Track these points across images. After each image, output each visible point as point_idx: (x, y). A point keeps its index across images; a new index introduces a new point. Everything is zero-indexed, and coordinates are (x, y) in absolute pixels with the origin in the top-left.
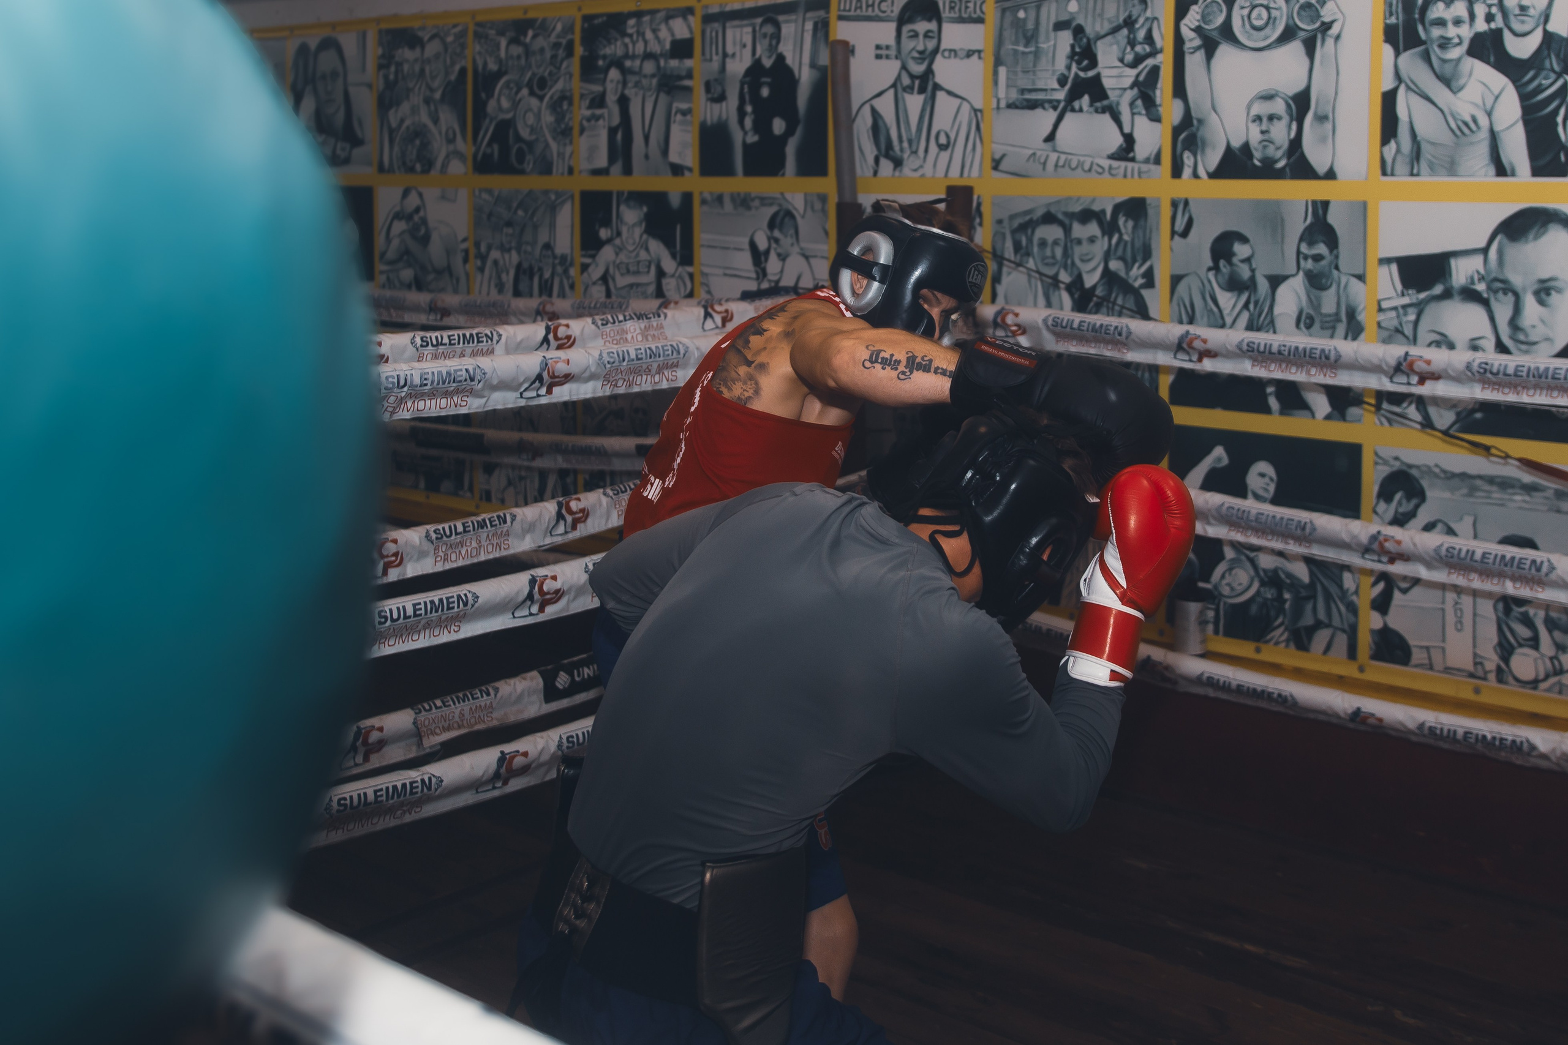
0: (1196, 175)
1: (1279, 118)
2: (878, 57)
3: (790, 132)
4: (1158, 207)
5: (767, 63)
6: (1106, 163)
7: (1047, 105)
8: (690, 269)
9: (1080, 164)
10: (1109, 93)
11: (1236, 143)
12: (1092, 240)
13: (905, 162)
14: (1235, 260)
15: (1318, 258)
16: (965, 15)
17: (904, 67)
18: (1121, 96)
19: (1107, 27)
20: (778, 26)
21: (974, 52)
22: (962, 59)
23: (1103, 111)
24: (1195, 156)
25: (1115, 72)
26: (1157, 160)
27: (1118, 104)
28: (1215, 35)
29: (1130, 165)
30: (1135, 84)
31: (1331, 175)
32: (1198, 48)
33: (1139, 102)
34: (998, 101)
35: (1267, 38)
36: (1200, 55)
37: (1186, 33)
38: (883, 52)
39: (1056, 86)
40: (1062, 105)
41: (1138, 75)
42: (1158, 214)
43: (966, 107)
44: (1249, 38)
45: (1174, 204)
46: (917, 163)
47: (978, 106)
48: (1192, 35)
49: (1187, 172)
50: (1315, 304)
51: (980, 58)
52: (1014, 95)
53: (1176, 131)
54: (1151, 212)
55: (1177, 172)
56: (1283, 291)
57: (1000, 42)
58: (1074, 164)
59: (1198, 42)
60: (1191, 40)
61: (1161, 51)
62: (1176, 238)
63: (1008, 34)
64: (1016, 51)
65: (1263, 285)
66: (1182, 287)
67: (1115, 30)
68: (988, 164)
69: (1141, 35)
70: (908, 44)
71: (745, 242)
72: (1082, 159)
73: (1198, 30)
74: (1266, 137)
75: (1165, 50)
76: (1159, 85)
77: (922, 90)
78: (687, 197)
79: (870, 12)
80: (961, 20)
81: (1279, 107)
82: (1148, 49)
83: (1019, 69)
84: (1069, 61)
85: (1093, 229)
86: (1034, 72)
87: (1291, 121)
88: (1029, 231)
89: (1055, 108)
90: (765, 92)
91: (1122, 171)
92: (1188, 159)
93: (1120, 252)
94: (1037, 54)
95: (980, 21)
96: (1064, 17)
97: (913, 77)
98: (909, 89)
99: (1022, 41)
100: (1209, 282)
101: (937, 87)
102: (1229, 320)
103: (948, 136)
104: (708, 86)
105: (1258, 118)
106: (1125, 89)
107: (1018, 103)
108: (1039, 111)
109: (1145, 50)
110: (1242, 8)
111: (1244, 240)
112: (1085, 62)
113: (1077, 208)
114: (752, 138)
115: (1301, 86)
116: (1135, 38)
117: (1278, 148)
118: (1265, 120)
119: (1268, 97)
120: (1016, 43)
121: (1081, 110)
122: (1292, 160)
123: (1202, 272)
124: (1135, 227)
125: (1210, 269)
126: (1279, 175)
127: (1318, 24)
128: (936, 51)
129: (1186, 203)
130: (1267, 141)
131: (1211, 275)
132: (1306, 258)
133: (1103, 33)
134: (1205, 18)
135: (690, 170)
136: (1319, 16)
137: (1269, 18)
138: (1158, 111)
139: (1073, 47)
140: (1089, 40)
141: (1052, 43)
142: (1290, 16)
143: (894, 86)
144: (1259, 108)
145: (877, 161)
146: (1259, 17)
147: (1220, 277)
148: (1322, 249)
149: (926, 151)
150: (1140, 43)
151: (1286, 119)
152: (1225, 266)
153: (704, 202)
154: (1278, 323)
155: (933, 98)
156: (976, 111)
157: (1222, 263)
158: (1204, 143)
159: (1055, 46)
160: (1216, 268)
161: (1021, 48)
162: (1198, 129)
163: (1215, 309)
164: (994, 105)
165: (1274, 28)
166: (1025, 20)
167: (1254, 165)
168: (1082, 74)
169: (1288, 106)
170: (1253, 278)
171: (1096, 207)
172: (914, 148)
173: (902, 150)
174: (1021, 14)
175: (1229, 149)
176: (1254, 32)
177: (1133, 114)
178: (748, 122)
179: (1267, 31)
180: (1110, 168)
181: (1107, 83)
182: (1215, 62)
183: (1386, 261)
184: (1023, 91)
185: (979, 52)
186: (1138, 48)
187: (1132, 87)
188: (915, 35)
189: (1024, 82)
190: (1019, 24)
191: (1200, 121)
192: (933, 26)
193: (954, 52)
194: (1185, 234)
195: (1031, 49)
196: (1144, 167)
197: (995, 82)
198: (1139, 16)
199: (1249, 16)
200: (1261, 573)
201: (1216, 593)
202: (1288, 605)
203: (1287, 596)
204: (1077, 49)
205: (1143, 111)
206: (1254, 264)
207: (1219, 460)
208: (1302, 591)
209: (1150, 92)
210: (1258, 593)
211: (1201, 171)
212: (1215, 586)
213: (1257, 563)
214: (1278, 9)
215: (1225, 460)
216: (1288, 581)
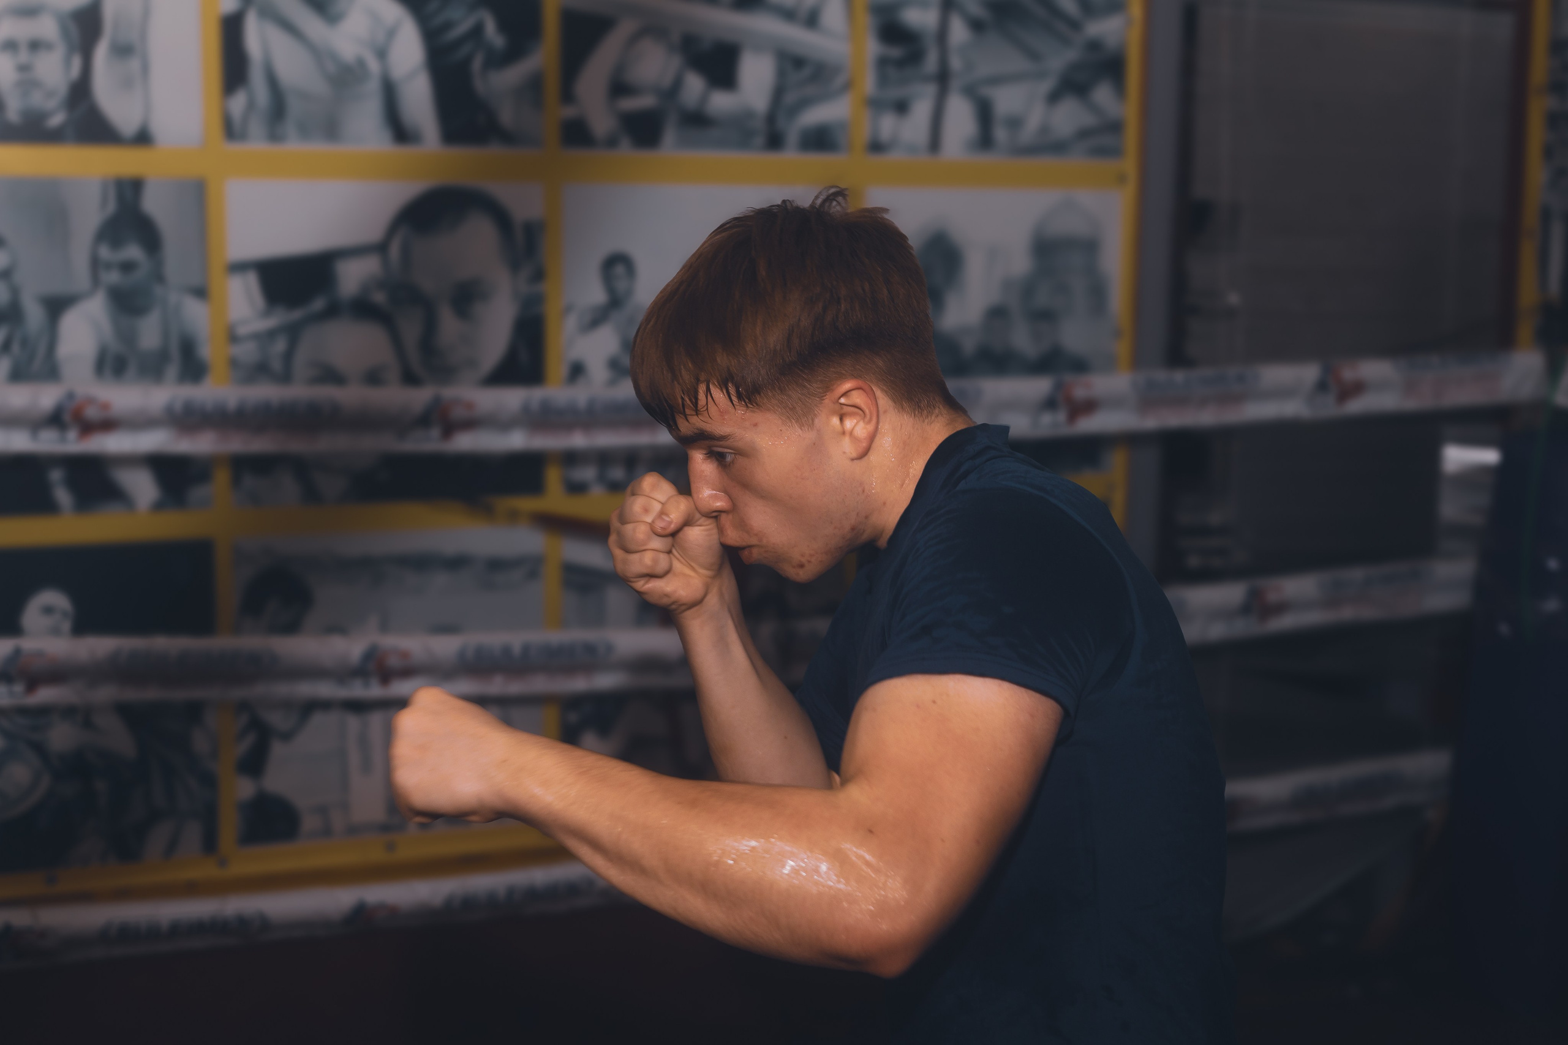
1: (48, 47)
31: (143, 139)
50: (127, 337)
56: (70, 320)
65: (34, 314)
74: (26, 76)
87: (70, 51)
105: (11, 45)
117: (48, 95)
118: (23, 49)
122: (76, 113)
132: (108, 266)
144: (9, 29)
151: (61, 48)
154: (64, 371)
167: (9, 122)
169: (64, 28)
170: (15, 305)
183: (238, 267)
200: (55, 762)
202: (102, 799)
203: (101, 786)
206: (17, 280)
208: (126, 772)
210: (50, 793)
213: (46, 747)
216: (102, 763)
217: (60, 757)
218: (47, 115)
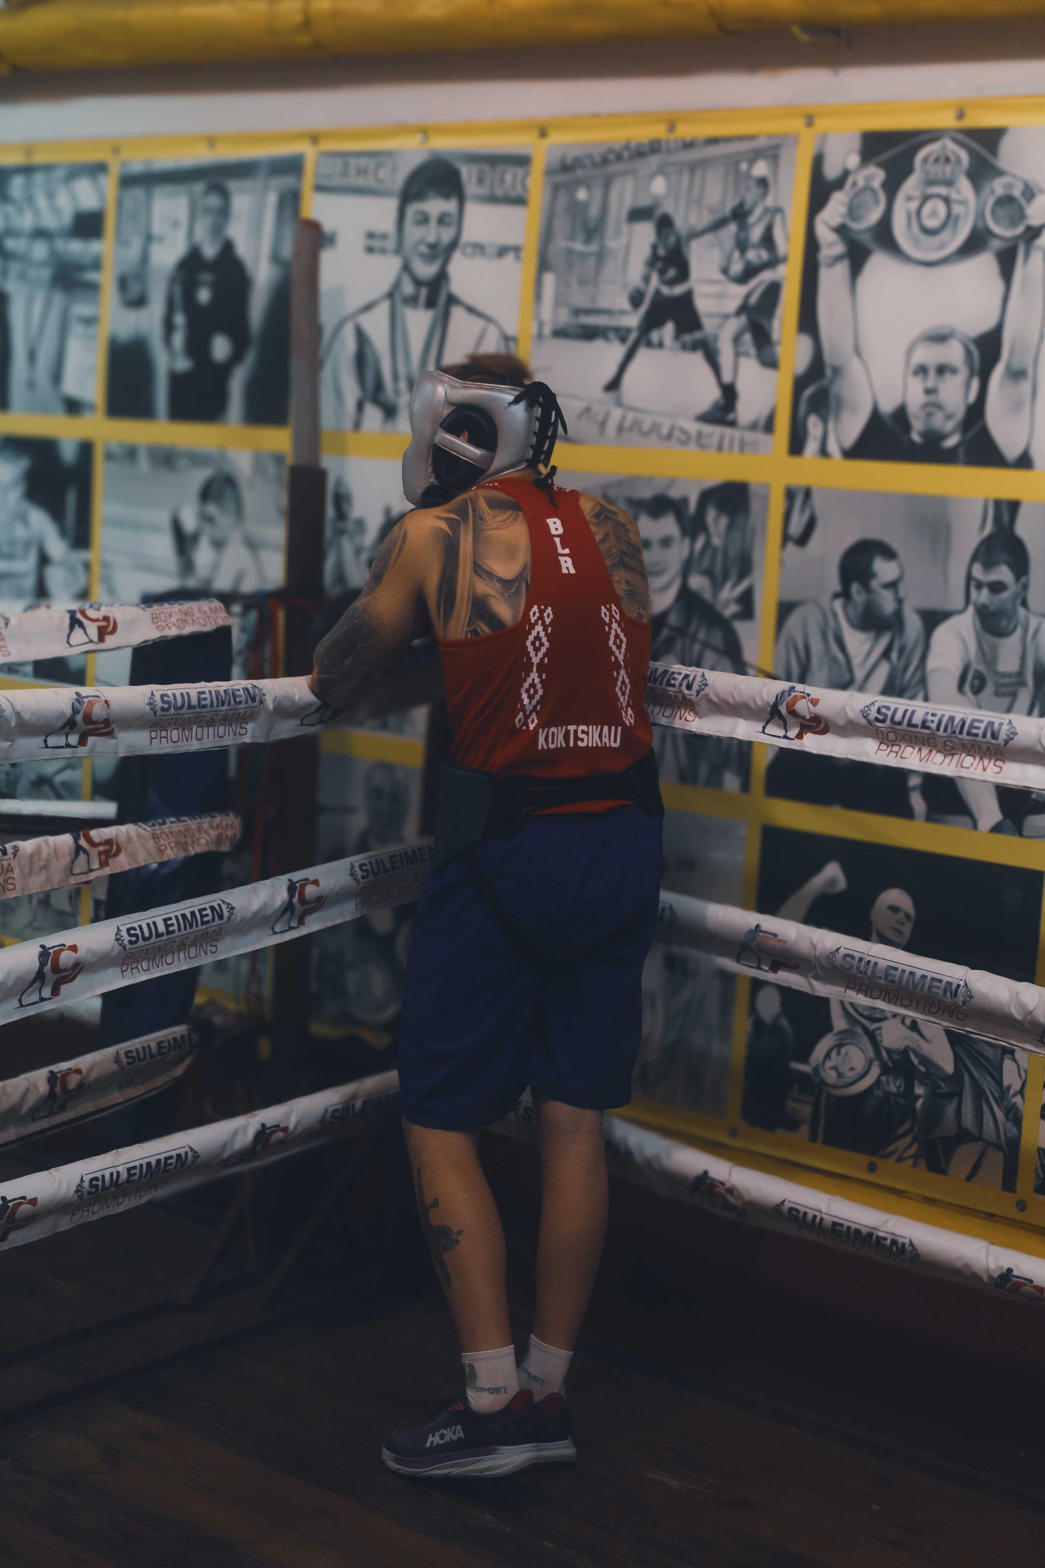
0: (824, 452)
1: (954, 371)
2: (370, 250)
3: (237, 356)
4: (765, 498)
5: (210, 251)
6: (693, 427)
7: (612, 335)
8: (82, 555)
9: (655, 428)
10: (705, 321)
11: (887, 407)
12: (666, 542)
14: (875, 584)
15: (996, 587)
16: (499, 192)
17: (406, 268)
18: (720, 326)
19: (705, 219)
20: (225, 195)
21: (509, 249)
22: (491, 258)
23: (694, 347)
24: (825, 420)
25: (714, 289)
26: (769, 426)
27: (716, 338)
28: (866, 239)
29: (728, 432)
30: (744, 308)
31: (1024, 462)
32: (838, 259)
33: (748, 338)
34: (541, 325)
35: (942, 246)
36: (842, 269)
37: (825, 234)
38: (377, 243)
39: (625, 305)
40: (633, 336)
41: (748, 296)
42: (765, 509)
43: (493, 335)
44: (917, 244)
45: (790, 494)
47: (511, 330)
48: (833, 237)
49: (812, 446)
50: (989, 657)
51: (517, 258)
52: (564, 318)
53: (800, 384)
54: (755, 505)
55: (796, 446)
56: (942, 634)
57: (547, 236)
58: (646, 426)
59: (839, 248)
60: (831, 245)
61: (784, 260)
62: (791, 547)
63: (561, 224)
64: (570, 252)
65: (913, 624)
66: (793, 621)
67: (718, 225)
69: (756, 233)
70: (414, 233)
71: (163, 519)
72: (658, 419)
73: (842, 230)
74: (932, 398)
75: (791, 258)
76: (779, 313)
77: (431, 303)
78: (86, 449)
79: (361, 182)
80: (493, 199)
81: (954, 353)
82: (764, 255)
83: (574, 278)
84: (647, 270)
85: (668, 525)
86: (596, 284)
87: (972, 376)
89: (623, 340)
90: (204, 296)
91: (715, 441)
92: (814, 426)
93: (706, 563)
94: (601, 256)
95: (520, 201)
96: (644, 201)
97: (418, 283)
98: (411, 301)
99: (581, 236)
100: (835, 615)
101: (452, 300)
102: (859, 674)
104: (123, 283)
105: (922, 370)
106: (726, 317)
107: (569, 330)
108: (599, 345)
109: (759, 256)
110: (909, 199)
111: (889, 553)
113: (646, 493)
114: (183, 364)
115: (987, 324)
116: (747, 238)
117: (949, 417)
118: (932, 373)
119: (939, 338)
120: (572, 237)
121: (661, 345)
122: (970, 435)
123: (825, 599)
124: (730, 527)
125: (836, 596)
126: (947, 457)
127: (1020, 230)
128: (454, 245)
129: (808, 493)
130: (933, 406)
131: (838, 604)
132: (980, 586)
133: (699, 227)
134: (853, 211)
135: (91, 407)
136: (1022, 216)
137: (949, 216)
138: (774, 352)
139: (654, 248)
140: (678, 240)
141: (623, 240)
142: (980, 215)
143: (391, 295)
144: (924, 355)
145: (360, 407)
146: (934, 214)
147: (851, 610)
148: (1003, 574)
150: (755, 247)
151: (963, 373)
152: (859, 593)
153: (109, 456)
154: (933, 683)
156: (507, 339)
157: (855, 587)
158: (839, 404)
159: (628, 246)
160: (845, 594)
161: (578, 246)
162: (832, 382)
163: (840, 657)
165: (955, 233)
166: (586, 205)
167: (912, 443)
168: (666, 291)
169: (968, 354)
170: (898, 614)
171: (675, 493)
173: (397, 392)
174: (582, 194)
175: (875, 416)
176: (925, 239)
177: (738, 355)
178: (179, 339)
179: (945, 235)
180: (699, 435)
181: (702, 305)
182: (863, 279)
184: (577, 312)
185: (517, 249)
186: (752, 255)
187: (738, 313)
188: (424, 219)
189: (580, 298)
190: (576, 210)
191: (837, 371)
192: (450, 206)
193: (479, 248)
194: (803, 540)
195: (593, 248)
196: (749, 436)
197: (538, 296)
198: (755, 205)
199: (919, 212)
200: (884, 1054)
201: (817, 1080)
202: (919, 1104)
203: (919, 1090)
204: (661, 252)
205: (752, 351)
206: (902, 591)
207: (832, 882)
208: (942, 1084)
209: (764, 322)
210: (877, 1083)
211: (833, 447)
212: (816, 1070)
213: (878, 1039)
214: (963, 202)
215: (842, 883)
216: (922, 1069)
217: (888, 1051)
218: (944, 437)
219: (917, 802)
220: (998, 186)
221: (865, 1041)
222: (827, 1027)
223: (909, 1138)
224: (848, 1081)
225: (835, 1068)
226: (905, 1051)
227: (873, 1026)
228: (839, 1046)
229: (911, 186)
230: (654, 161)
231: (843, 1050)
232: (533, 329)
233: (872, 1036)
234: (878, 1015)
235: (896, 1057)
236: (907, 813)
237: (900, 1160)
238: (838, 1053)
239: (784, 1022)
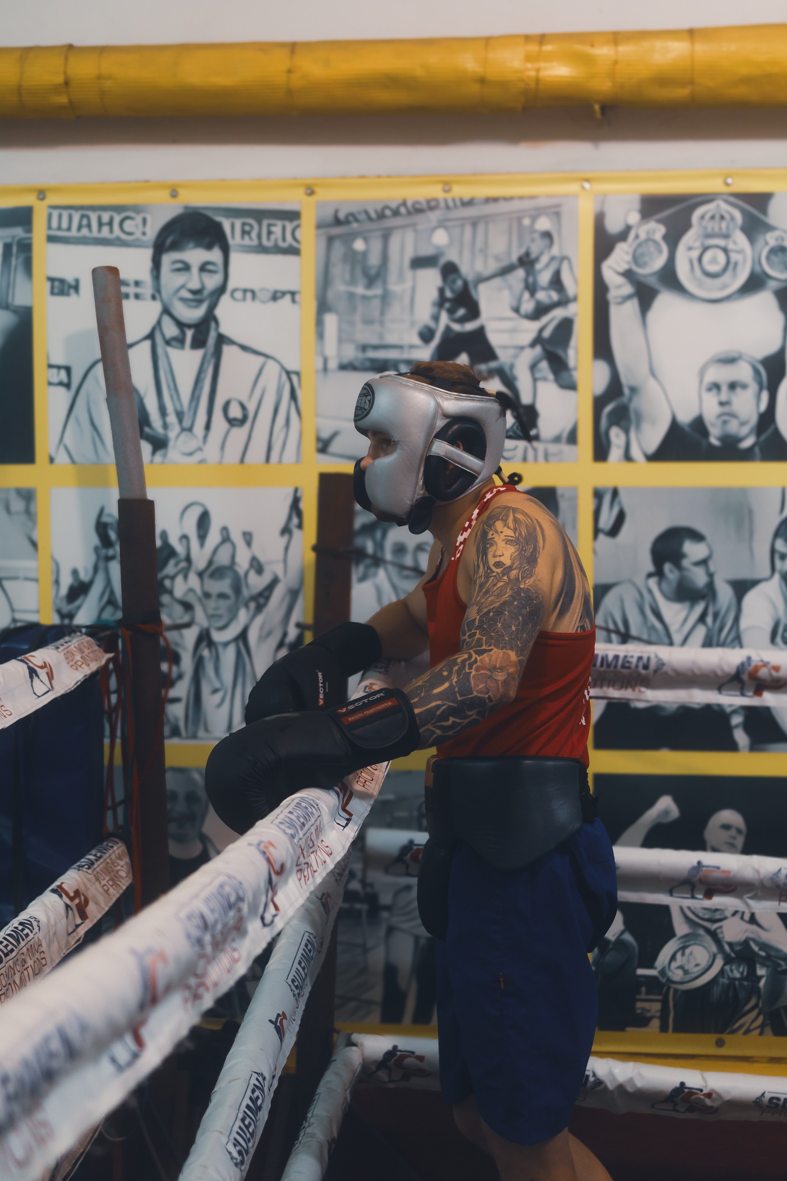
0: (628, 457)
1: (744, 386)
4: (574, 499)
10: (499, 352)
11: (685, 418)
13: (171, 444)
14: (685, 563)
16: (267, 244)
17: (166, 311)
18: (516, 356)
19: (493, 266)
21: (284, 293)
22: (264, 302)
24: (627, 432)
25: (506, 325)
26: (572, 438)
27: (512, 367)
28: (653, 282)
29: (531, 445)
30: (538, 340)
32: (629, 297)
33: (544, 365)
34: (325, 361)
35: (724, 287)
36: (632, 306)
37: (611, 278)
39: (416, 340)
41: (541, 330)
42: (574, 508)
43: (272, 371)
44: (701, 285)
45: (598, 494)
46: (193, 444)
47: (291, 366)
48: (621, 280)
49: (616, 453)
51: (294, 301)
52: (350, 353)
53: (599, 403)
54: (565, 503)
55: (601, 455)
56: (751, 598)
57: (325, 282)
59: (628, 289)
60: (619, 287)
61: (575, 299)
62: (601, 537)
63: (339, 271)
64: (351, 296)
65: (725, 593)
66: (610, 599)
67: (506, 271)
68: (310, 445)
69: (545, 278)
70: (173, 280)
73: (628, 275)
74: (726, 409)
75: (581, 298)
76: (573, 342)
77: (198, 343)
79: (105, 234)
80: (261, 249)
81: (743, 372)
82: (555, 296)
83: (358, 317)
84: (435, 310)
86: (382, 323)
87: (761, 388)
88: (378, 534)
91: (520, 452)
92: (616, 436)
94: (385, 299)
95: (293, 251)
96: (427, 251)
97: (182, 325)
98: (176, 342)
99: (362, 281)
100: (650, 591)
101: (222, 340)
102: (677, 638)
103: (243, 407)
105: (716, 387)
106: (522, 348)
107: (357, 364)
109: (550, 297)
110: (690, 249)
111: (697, 537)
112: (461, 312)
116: (535, 283)
117: (743, 424)
118: (724, 389)
119: (730, 360)
120: (353, 281)
122: (763, 437)
123: (640, 579)
125: (650, 575)
126: (746, 456)
128: (221, 290)
129: (615, 493)
130: (727, 415)
131: (653, 583)
132: (782, 557)
133: (487, 273)
134: (637, 259)
137: (728, 262)
138: (571, 376)
139: (441, 291)
140: (466, 284)
141: (409, 284)
142: (757, 262)
143: (151, 336)
144: (714, 374)
146: (714, 260)
147: (665, 586)
149: (208, 427)
150: (543, 289)
151: (753, 387)
152: (671, 571)
154: (746, 638)
155: (218, 354)
156: (288, 373)
157: (667, 567)
158: (639, 418)
159: (413, 289)
160: (659, 573)
161: (360, 290)
162: (630, 399)
163: (658, 625)
164: (320, 364)
165: (735, 275)
166: (365, 255)
167: (711, 446)
168: (457, 327)
169: (756, 372)
170: (710, 586)
172: (187, 423)
173: (165, 426)
174: (359, 245)
175: (675, 427)
176: (708, 281)
177: (535, 380)
179: (726, 278)
181: (495, 338)
182: (653, 314)
184: (364, 348)
185: (293, 294)
186: (541, 296)
187: (533, 345)
188: (186, 268)
189: (365, 336)
190: (354, 258)
191: (634, 390)
192: (215, 255)
193: (250, 293)
194: (614, 531)
195: (377, 291)
196: (553, 448)
197: (320, 335)
198: (541, 254)
199: (700, 259)
200: (727, 948)
201: (664, 980)
202: (762, 983)
203: (761, 971)
204: (449, 294)
205: (551, 376)
206: (712, 567)
207: (666, 812)
208: (782, 963)
209: (561, 353)
210: (722, 972)
211: (636, 452)
212: (663, 972)
213: (720, 936)
214: (740, 252)
215: (675, 812)
216: (763, 954)
217: (730, 944)
218: (740, 440)
219: (741, 737)
220: (771, 239)
221: (708, 939)
222: (671, 934)
223: (756, 1012)
224: (693, 976)
225: (681, 967)
226: (746, 943)
227: (713, 927)
228: (683, 948)
229: (690, 238)
230: (433, 217)
231: (687, 951)
232: (319, 364)
233: (714, 935)
234: (717, 916)
235: (738, 948)
236: (732, 746)
237: (747, 1032)
238: (683, 954)
239: (628, 937)
